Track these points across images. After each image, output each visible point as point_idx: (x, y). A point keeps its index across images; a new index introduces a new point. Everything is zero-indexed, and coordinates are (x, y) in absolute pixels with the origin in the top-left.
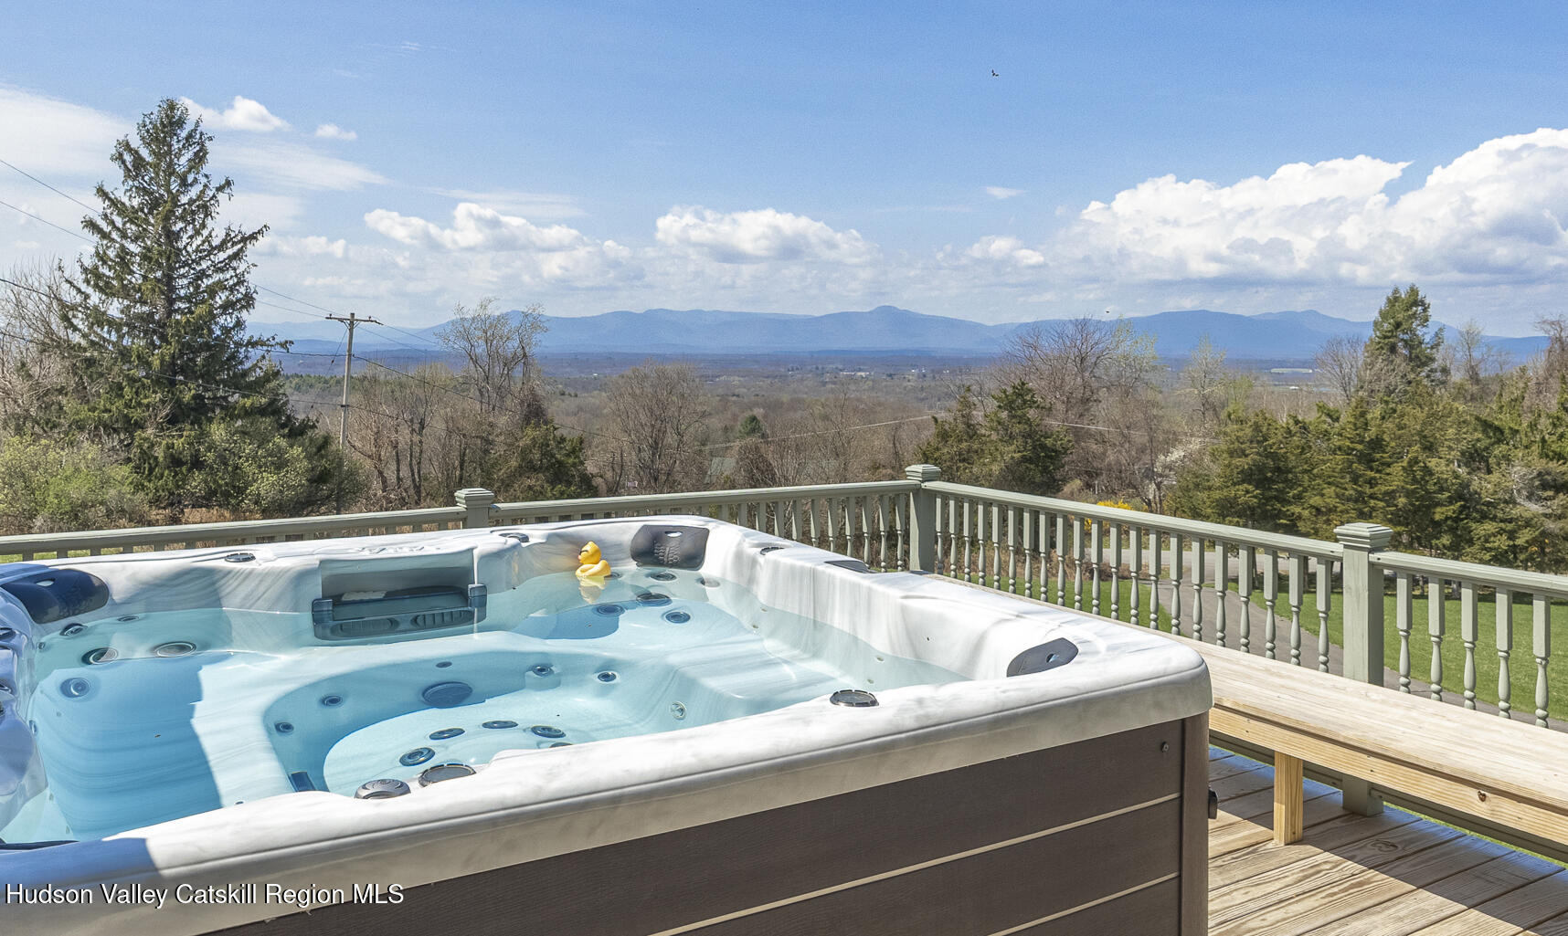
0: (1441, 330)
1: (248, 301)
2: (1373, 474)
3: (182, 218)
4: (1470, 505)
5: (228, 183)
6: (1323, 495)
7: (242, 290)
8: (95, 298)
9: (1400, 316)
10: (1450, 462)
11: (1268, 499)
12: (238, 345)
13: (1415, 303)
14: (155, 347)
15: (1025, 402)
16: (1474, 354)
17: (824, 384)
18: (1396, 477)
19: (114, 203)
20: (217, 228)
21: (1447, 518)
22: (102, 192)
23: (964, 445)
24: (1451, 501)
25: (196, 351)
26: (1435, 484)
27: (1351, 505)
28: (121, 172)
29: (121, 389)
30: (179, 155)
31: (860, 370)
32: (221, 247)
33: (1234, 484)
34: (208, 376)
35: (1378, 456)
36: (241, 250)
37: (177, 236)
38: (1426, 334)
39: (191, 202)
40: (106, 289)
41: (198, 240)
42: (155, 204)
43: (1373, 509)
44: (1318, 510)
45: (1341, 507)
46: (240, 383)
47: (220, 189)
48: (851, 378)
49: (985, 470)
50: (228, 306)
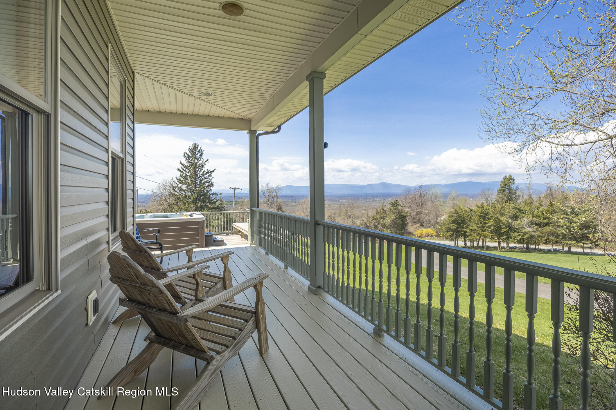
0: (518, 186)
1: (212, 185)
2: (485, 221)
3: (198, 168)
4: (510, 228)
5: (208, 160)
6: (473, 227)
7: (211, 183)
8: (180, 185)
9: (506, 183)
10: (506, 218)
11: (459, 228)
12: (210, 194)
13: (511, 179)
14: (193, 195)
15: (397, 205)
16: (530, 192)
17: (367, 202)
18: (491, 222)
19: (184, 165)
20: (205, 169)
21: (505, 232)
22: (181, 163)
23: (382, 215)
24: (506, 227)
25: (201, 196)
26: (502, 224)
27: (480, 229)
28: (185, 159)
29: (185, 204)
30: (197, 154)
31: (376, 198)
32: (206, 174)
33: (450, 224)
34: (203, 201)
35: (487, 217)
36: (210, 174)
37: (197, 172)
38: (514, 187)
39: (200, 164)
40: (182, 183)
41: (201, 173)
42: (192, 165)
43: (486, 230)
44: (472, 230)
45: (477, 229)
46: (211, 202)
47: (206, 161)
48: (374, 200)
49: (387, 221)
50: (208, 186)
